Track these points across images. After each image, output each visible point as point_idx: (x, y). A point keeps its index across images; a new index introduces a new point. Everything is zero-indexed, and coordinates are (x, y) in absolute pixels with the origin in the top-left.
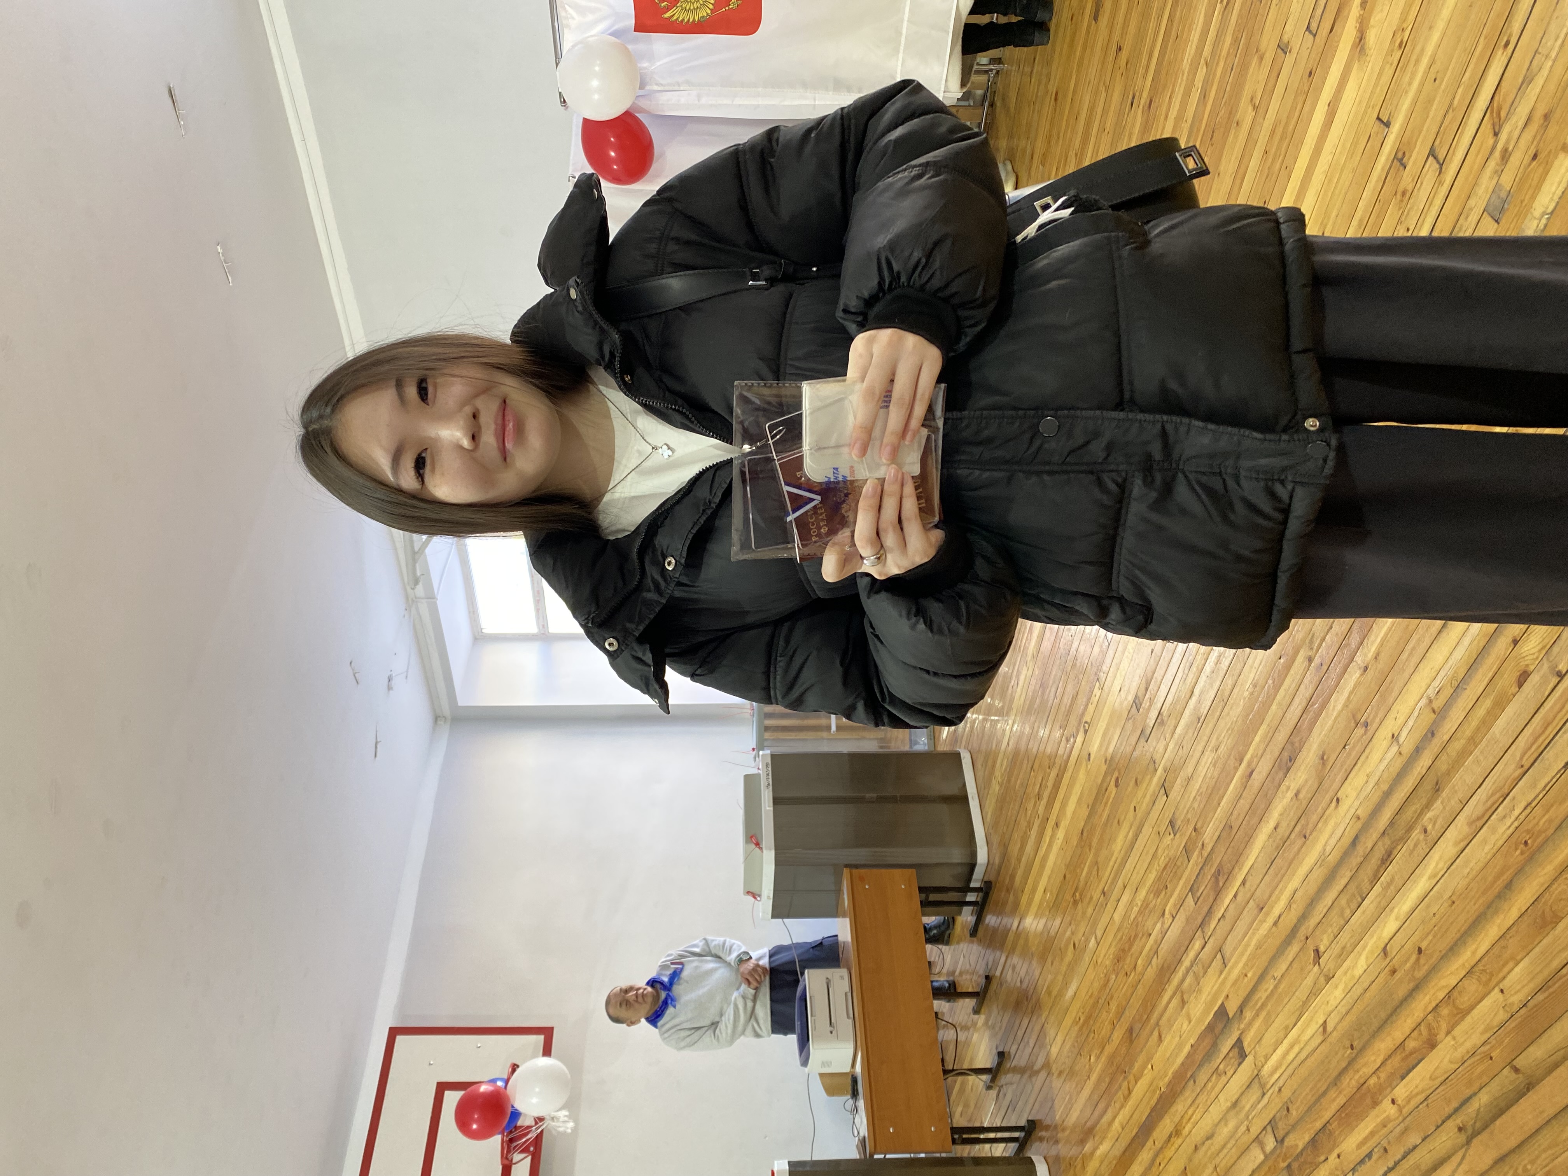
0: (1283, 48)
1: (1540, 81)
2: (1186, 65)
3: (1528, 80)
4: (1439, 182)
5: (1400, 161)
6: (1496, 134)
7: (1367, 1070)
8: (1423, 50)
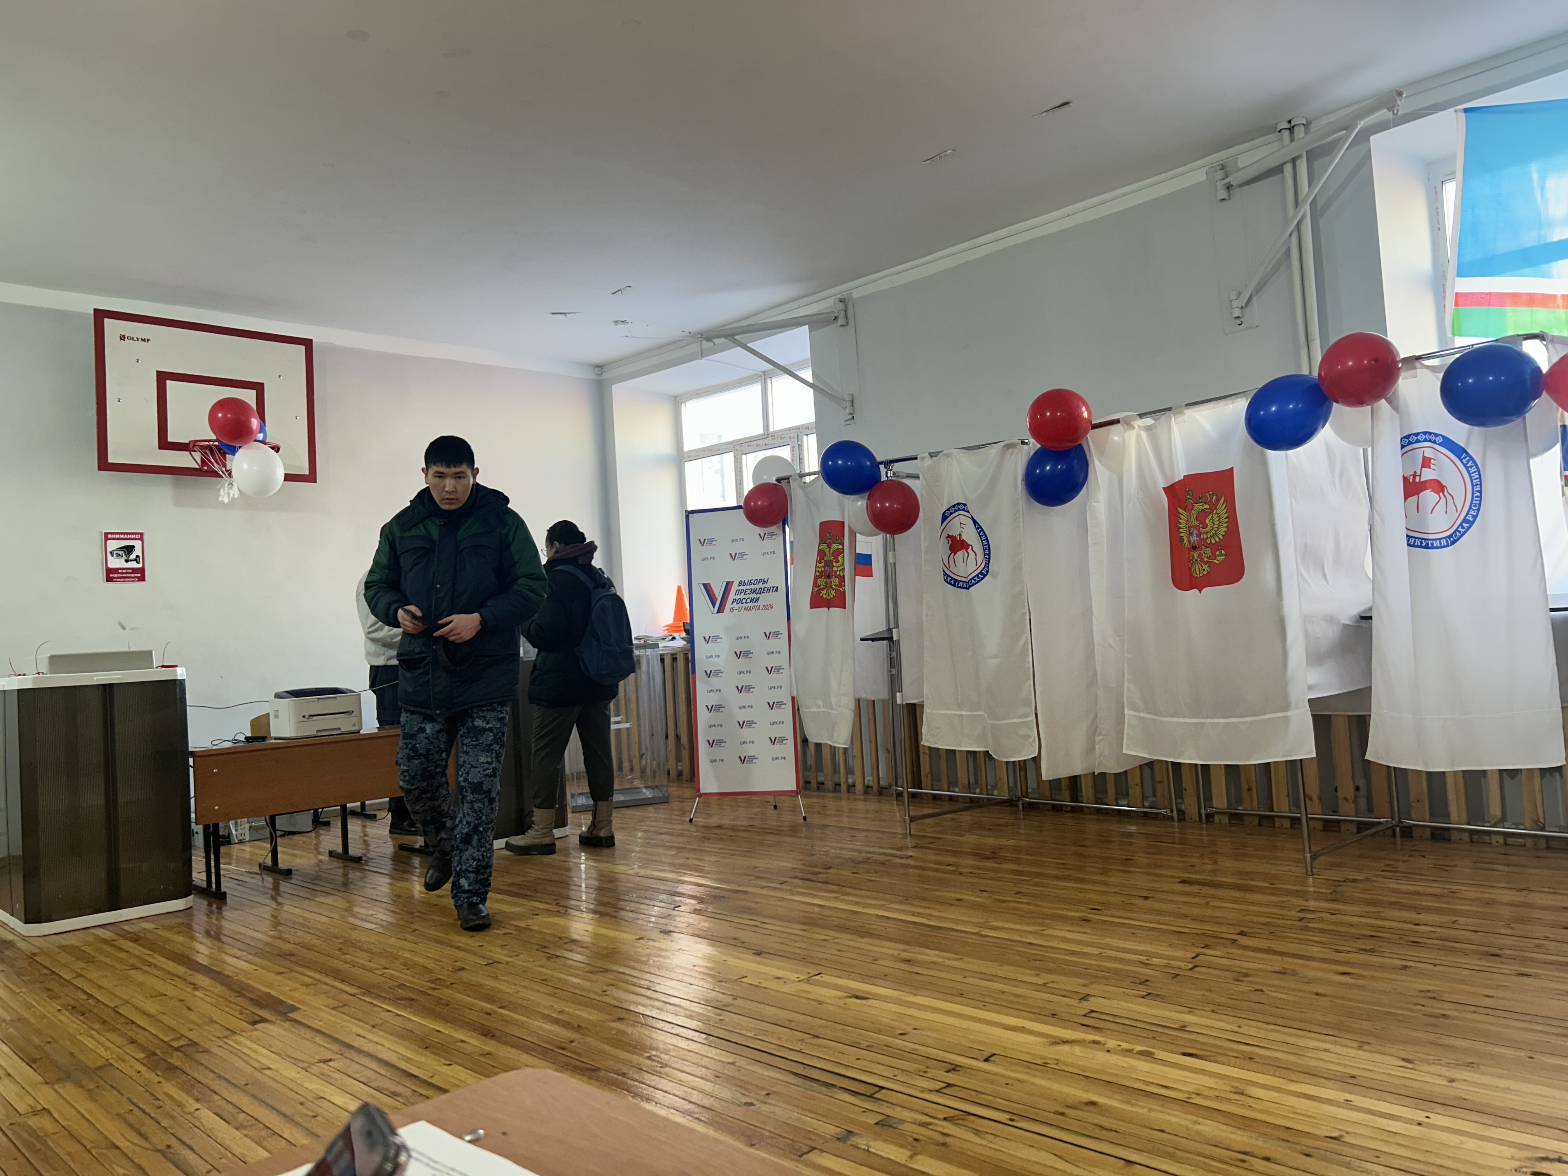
0: (1085, 998)
1: (976, 1139)
2: (1108, 940)
3: (977, 1132)
4: (923, 1090)
5: (954, 1069)
6: (945, 1119)
7: (225, 1094)
8: (1034, 1076)
